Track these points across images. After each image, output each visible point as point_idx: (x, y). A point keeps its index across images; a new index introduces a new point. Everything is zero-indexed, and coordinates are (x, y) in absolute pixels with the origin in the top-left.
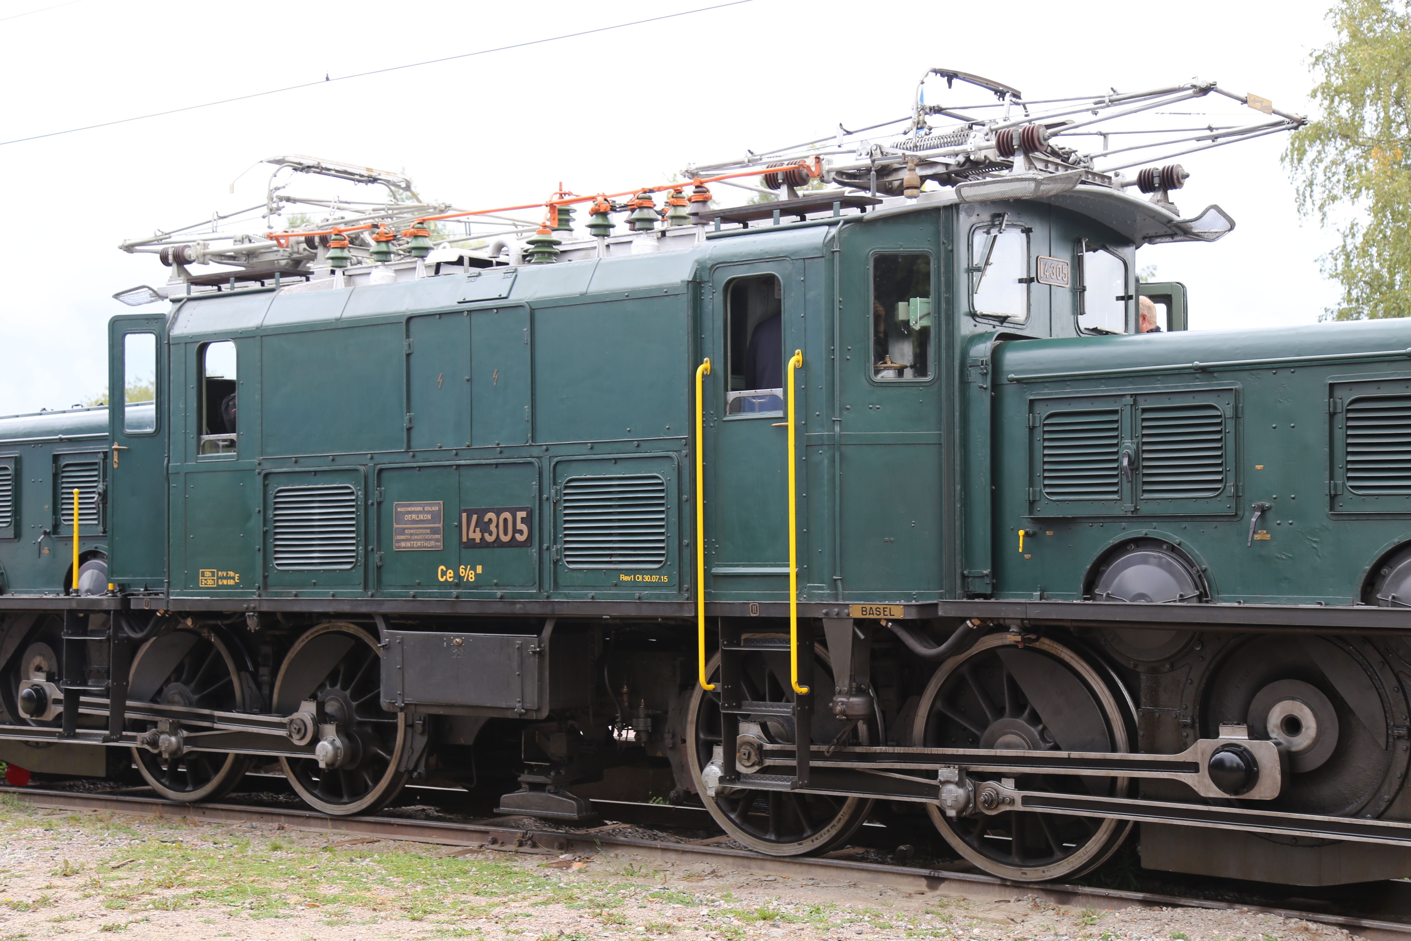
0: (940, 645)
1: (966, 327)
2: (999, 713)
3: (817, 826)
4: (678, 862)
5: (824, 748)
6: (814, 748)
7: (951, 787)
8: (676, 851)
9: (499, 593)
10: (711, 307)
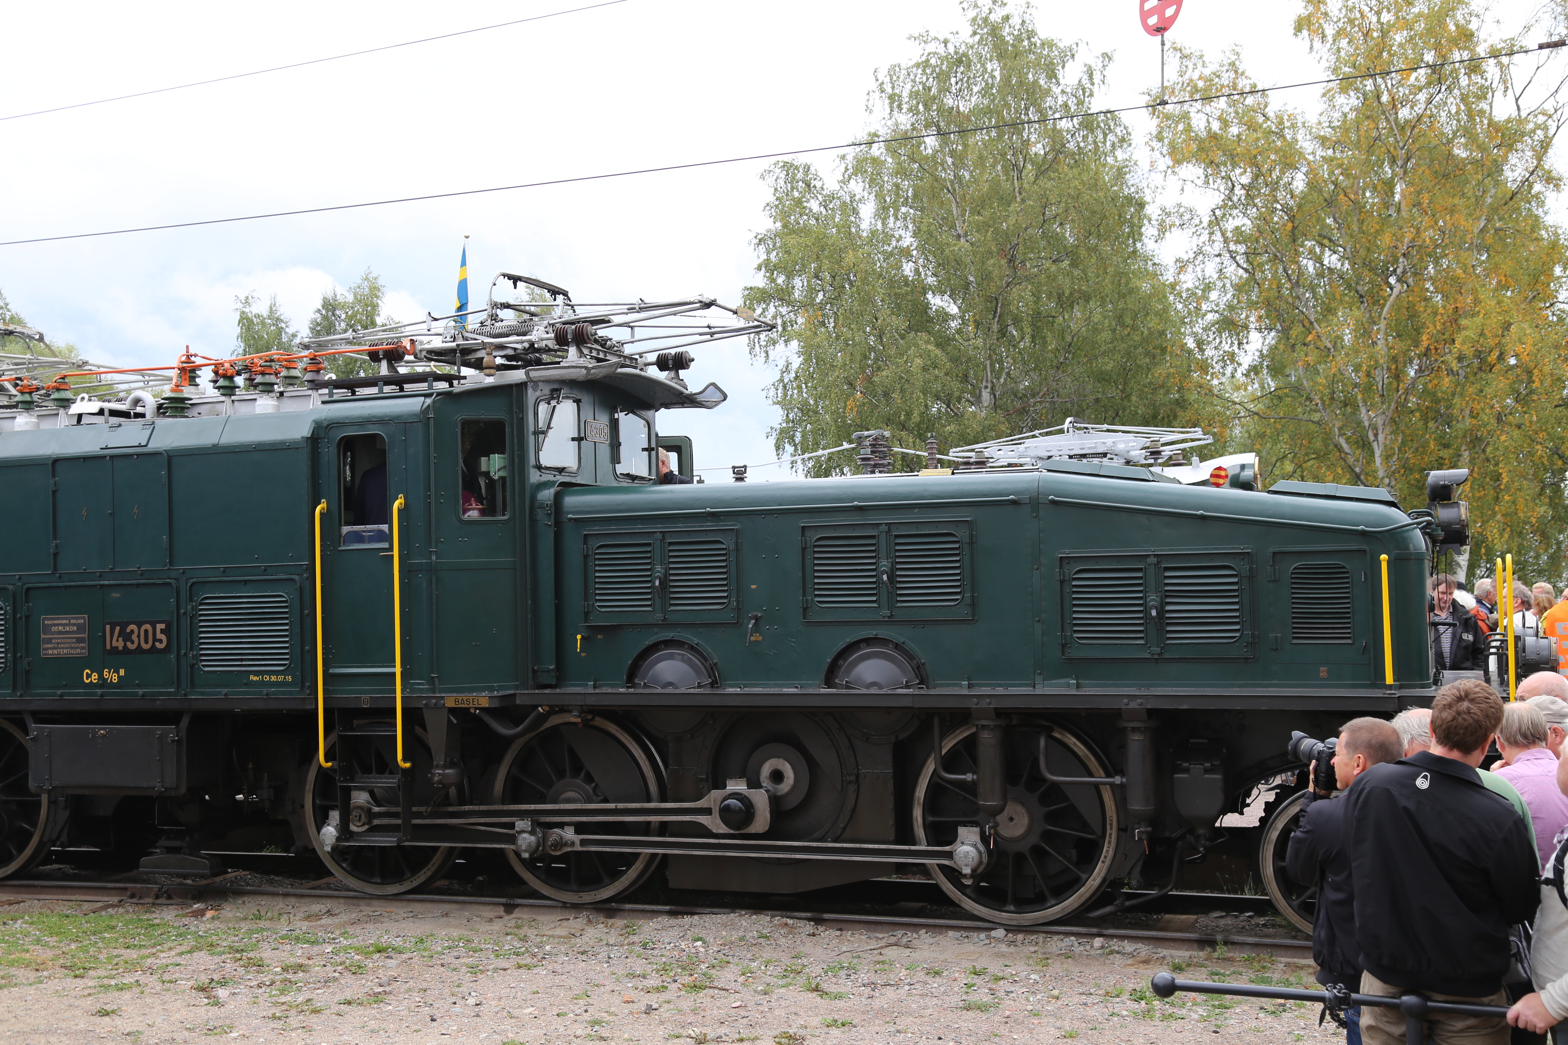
0: (518, 726)
1: (534, 477)
2: (561, 774)
3: (415, 870)
4: (297, 905)
5: (422, 809)
6: (414, 809)
7: (525, 835)
8: (295, 895)
9: (141, 692)
10: (326, 458)
